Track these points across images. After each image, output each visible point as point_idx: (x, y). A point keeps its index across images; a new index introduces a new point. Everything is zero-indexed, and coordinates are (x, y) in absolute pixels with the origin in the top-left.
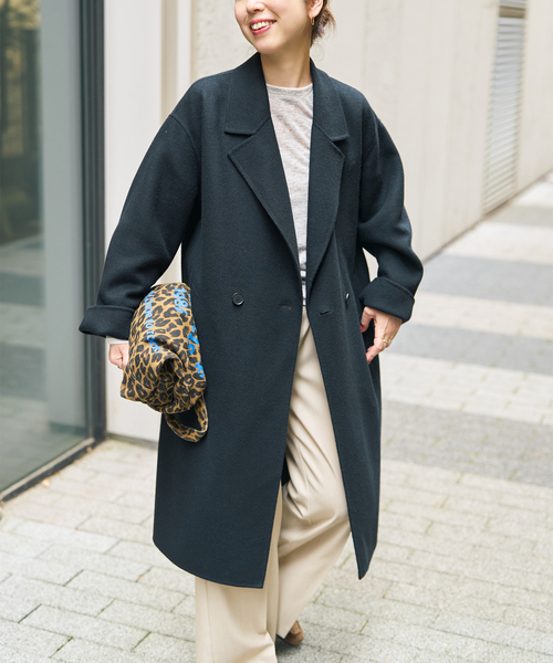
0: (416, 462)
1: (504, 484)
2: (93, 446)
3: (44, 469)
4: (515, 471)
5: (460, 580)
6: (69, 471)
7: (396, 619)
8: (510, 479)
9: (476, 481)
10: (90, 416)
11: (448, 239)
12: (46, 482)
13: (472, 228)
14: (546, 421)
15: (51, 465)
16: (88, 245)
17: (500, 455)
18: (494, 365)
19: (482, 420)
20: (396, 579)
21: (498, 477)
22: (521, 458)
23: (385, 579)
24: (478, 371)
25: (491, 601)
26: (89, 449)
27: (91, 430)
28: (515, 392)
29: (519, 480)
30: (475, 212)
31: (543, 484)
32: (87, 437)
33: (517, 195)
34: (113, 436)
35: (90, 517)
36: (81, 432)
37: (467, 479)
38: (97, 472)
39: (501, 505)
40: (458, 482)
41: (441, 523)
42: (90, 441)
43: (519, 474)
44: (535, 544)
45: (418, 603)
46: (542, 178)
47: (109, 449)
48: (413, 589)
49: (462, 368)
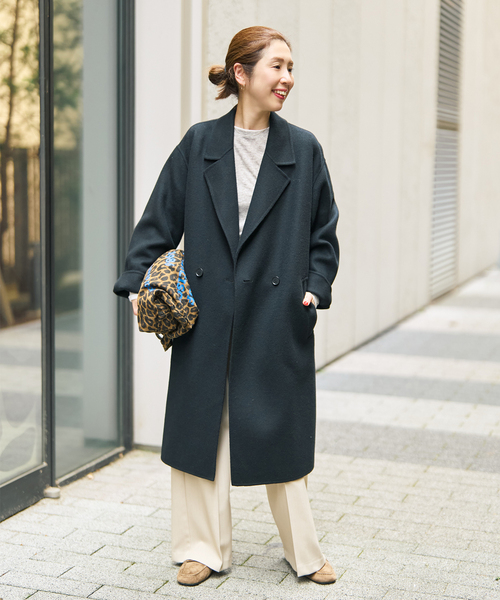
0: (389, 460)
1: (462, 472)
2: (124, 453)
3: (88, 466)
4: (471, 465)
5: (433, 527)
6: (107, 470)
7: (385, 549)
8: (467, 469)
9: (440, 470)
10: (121, 428)
11: (401, 316)
12: (90, 476)
13: (421, 309)
14: (493, 434)
15: (93, 463)
17: (457, 455)
18: (448, 399)
19: (441, 434)
20: (381, 527)
21: (458, 468)
22: (476, 456)
23: (373, 528)
24: (434, 405)
25: (457, 539)
26: (121, 455)
27: (122, 440)
28: (468, 416)
29: (474, 470)
30: (423, 299)
31: (494, 472)
32: (118, 446)
33: (459, 286)
34: (139, 447)
35: (131, 496)
36: (114, 444)
37: (431, 469)
38: (130, 470)
39: (460, 484)
40: (425, 471)
41: (414, 495)
42: (121, 449)
43: (474, 466)
44: (490, 506)
45: (401, 540)
46: (481, 274)
47: (136, 456)
48: (396, 533)
49: (421, 403)
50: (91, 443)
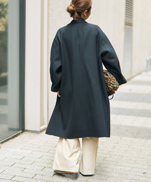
1: (133, 139)
2: (22, 133)
3: (10, 137)
4: (136, 136)
5: (123, 157)
6: (16, 138)
7: (107, 164)
8: (134, 138)
9: (125, 138)
10: (21, 125)
12: (10, 140)
14: (143, 126)
15: (12, 136)
16: (21, 77)
17: (131, 133)
18: (128, 115)
19: (126, 126)
20: (106, 157)
21: (131, 137)
22: (137, 133)
23: (104, 157)
24: (124, 117)
25: (131, 160)
26: (21, 133)
27: (21, 128)
28: (135, 120)
29: (136, 138)
31: (143, 138)
32: (20, 130)
33: (133, 77)
34: (27, 131)
35: (24, 147)
36: (18, 130)
37: (123, 138)
38: (24, 138)
39: (132, 143)
40: (121, 138)
41: (117, 146)
42: (21, 131)
43: (137, 137)
44: (142, 150)
45: (112, 161)
46: (140, 74)
47: (26, 134)
48: (111, 158)
49: (119, 116)
50: (11, 129)
